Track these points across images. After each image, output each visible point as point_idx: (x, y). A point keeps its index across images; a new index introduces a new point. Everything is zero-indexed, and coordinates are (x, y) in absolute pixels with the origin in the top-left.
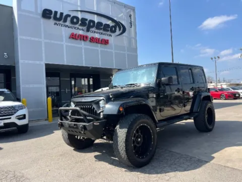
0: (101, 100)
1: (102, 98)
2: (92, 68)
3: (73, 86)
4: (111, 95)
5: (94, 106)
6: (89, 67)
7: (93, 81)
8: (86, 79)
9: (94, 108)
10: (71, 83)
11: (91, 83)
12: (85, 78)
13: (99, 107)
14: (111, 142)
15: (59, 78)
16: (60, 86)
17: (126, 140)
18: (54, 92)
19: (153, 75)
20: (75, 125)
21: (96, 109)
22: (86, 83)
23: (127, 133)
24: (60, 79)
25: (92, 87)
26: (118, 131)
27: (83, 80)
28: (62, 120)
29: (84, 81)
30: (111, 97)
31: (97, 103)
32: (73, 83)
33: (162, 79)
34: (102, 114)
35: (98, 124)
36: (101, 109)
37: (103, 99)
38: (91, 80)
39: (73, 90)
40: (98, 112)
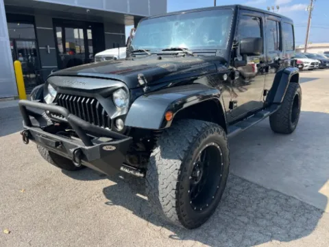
0: (116, 90)
1: (119, 85)
2: (91, 10)
3: (60, 41)
4: (142, 78)
5: (102, 102)
6: (85, 9)
7: (93, 34)
8: (81, 31)
9: (100, 107)
10: (55, 36)
11: (90, 36)
12: (79, 27)
13: (113, 106)
14: (138, 174)
15: (33, 26)
16: (36, 41)
17: (178, 185)
18: (30, 50)
19: (223, 33)
20: (57, 144)
21: (105, 109)
22: (82, 37)
23: (181, 169)
24: (35, 28)
25: (90, 43)
26: (157, 162)
27: (76, 31)
28: (29, 124)
29: (78, 33)
30: (141, 82)
31: (109, 94)
32: (59, 35)
33: (242, 42)
34: (120, 121)
35: (114, 148)
36: (119, 109)
37: (123, 88)
38: (89, 31)
39: (61, 48)
40: (112, 117)
